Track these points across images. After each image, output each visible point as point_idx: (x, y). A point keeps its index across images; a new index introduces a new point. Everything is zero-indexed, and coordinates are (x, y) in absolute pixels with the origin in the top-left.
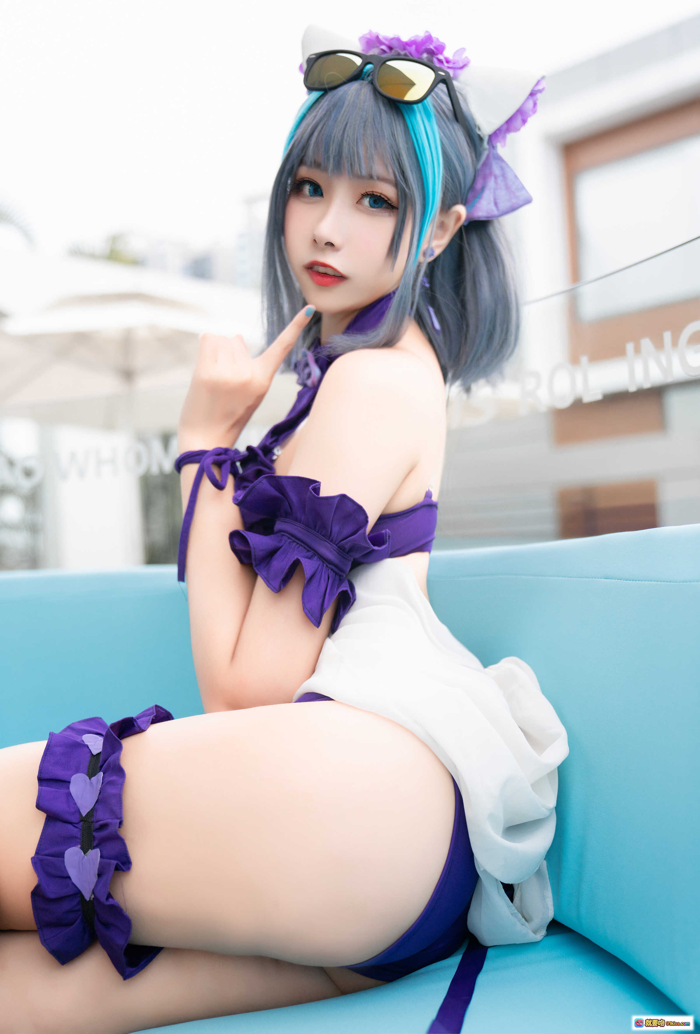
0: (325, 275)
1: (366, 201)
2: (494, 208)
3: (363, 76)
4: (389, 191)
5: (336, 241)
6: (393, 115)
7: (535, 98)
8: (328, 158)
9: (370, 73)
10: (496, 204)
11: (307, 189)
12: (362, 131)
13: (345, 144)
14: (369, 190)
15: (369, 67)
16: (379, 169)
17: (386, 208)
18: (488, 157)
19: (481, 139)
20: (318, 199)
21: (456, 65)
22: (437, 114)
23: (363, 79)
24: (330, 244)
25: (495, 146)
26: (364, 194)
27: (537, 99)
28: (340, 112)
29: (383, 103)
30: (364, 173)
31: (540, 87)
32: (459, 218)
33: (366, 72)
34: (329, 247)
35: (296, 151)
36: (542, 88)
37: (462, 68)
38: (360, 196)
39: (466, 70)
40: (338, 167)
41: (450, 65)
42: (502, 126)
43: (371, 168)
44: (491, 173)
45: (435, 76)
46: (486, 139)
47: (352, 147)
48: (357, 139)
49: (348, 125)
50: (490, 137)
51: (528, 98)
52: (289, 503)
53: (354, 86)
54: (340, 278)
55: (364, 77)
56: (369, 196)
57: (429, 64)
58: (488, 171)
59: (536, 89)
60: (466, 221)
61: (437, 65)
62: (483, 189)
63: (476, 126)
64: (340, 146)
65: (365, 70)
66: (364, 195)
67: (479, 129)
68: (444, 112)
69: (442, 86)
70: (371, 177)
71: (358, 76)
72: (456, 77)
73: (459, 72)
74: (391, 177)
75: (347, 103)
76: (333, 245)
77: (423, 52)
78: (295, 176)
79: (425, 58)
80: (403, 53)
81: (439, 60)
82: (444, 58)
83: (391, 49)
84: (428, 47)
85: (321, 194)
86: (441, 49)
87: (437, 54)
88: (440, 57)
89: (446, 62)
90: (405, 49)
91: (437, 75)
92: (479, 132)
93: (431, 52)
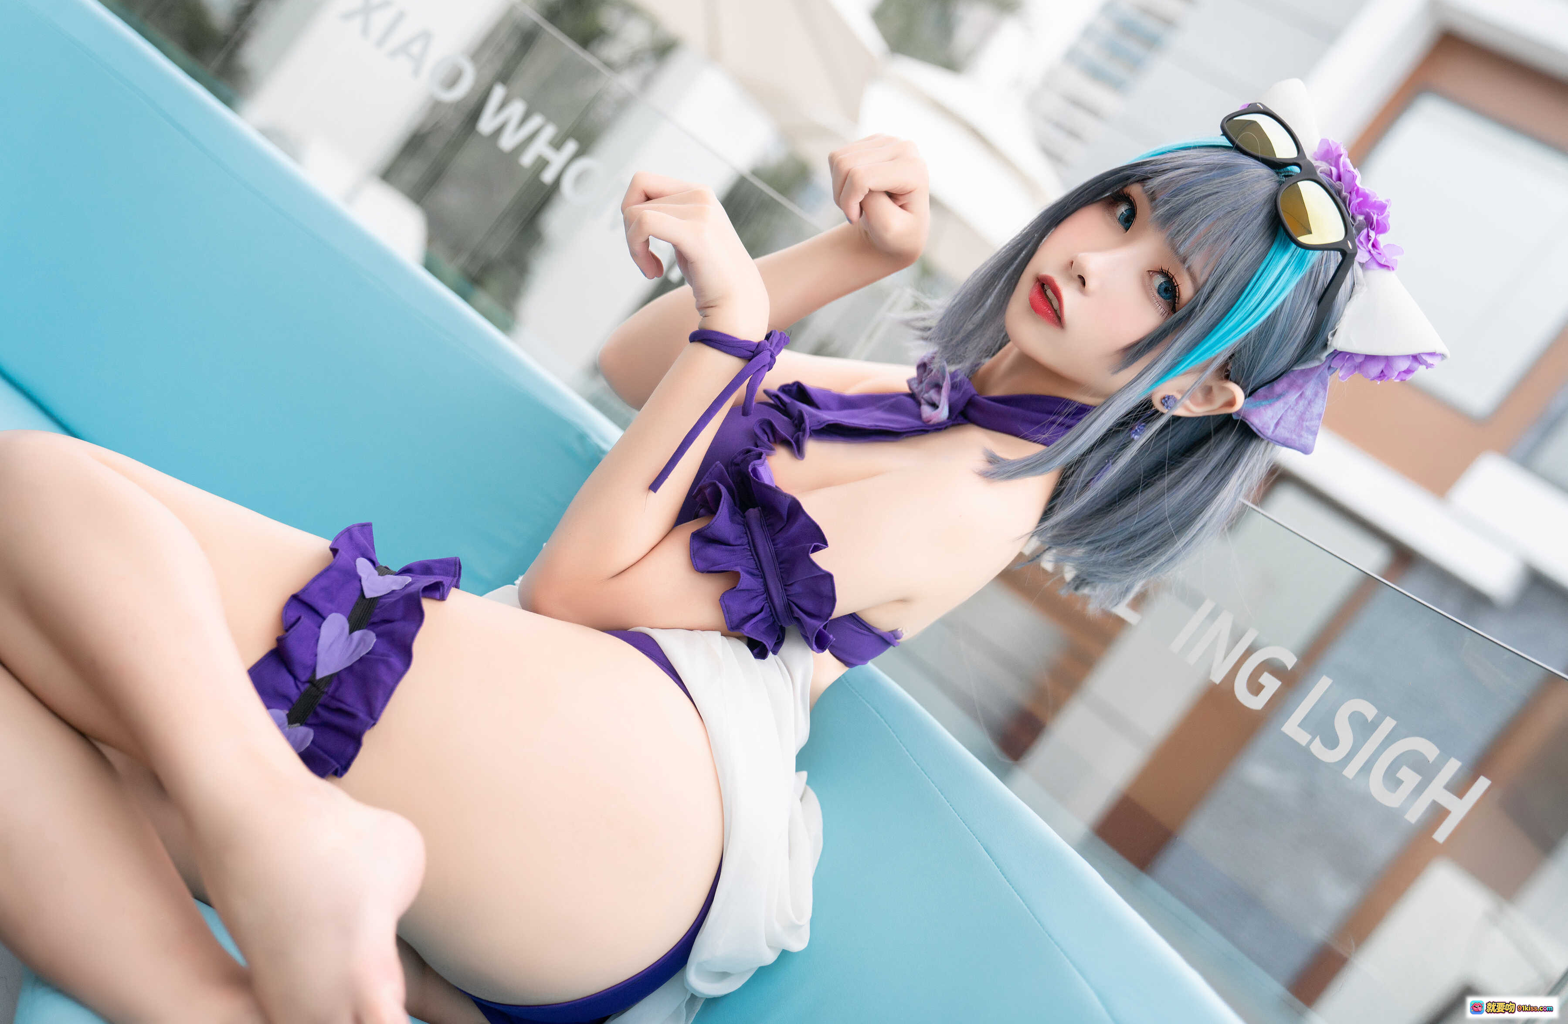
0: (1049, 301)
1: (1159, 280)
2: (1272, 427)
3: (1282, 170)
4: (1186, 290)
5: (1091, 283)
6: (1265, 233)
7: (1416, 365)
8: (1166, 202)
9: (1289, 174)
10: (1277, 424)
11: (1124, 208)
12: (1221, 214)
13: (1194, 208)
14: (1172, 272)
15: (1296, 169)
16: (1197, 261)
17: (1169, 304)
18: (1312, 370)
19: (1325, 346)
20: (1121, 229)
21: (1378, 257)
22: (1307, 278)
23: (1277, 173)
24: (1082, 280)
25: (1332, 367)
26: (1164, 271)
27: (1416, 367)
28: (1222, 177)
29: (1269, 212)
30: (1182, 250)
31: (1430, 360)
32: (1231, 403)
33: (1288, 171)
34: (1079, 282)
35: (1148, 168)
36: (1431, 363)
37: (1380, 265)
38: (1158, 269)
39: (1383, 272)
40: (1167, 220)
41: (1372, 250)
42: (1356, 354)
43: (1193, 252)
44: (1301, 387)
45: (1340, 242)
46: (1330, 350)
47: (1197, 218)
48: (1210, 215)
49: (1217, 195)
50: (1336, 354)
51: (1408, 356)
52: (783, 527)
53: (1264, 171)
54: (1057, 318)
55: (1281, 173)
56: (1166, 279)
57: (1351, 226)
58: (1300, 382)
59: (1424, 357)
60: (1235, 413)
61: (1359, 236)
62: (1279, 396)
63: (1333, 327)
64: (1188, 205)
65: (1289, 168)
66: (1163, 273)
67: (1334, 334)
68: (1316, 282)
69: (1337, 257)
70: (1184, 260)
71: (1277, 166)
72: (1364, 265)
73: (1374, 266)
74: (1201, 280)
75: (1238, 176)
76: (1084, 284)
77: (1361, 214)
78: (1126, 186)
79: (1357, 222)
80: (1344, 193)
81: (1368, 237)
82: (1375, 239)
83: (1339, 178)
84: (1372, 213)
85: (1127, 229)
86: (1381, 228)
87: (1373, 229)
88: (1372, 234)
89: (1374, 246)
90: (1350, 193)
91: (1344, 241)
92: (1329, 337)
93: (1369, 222)
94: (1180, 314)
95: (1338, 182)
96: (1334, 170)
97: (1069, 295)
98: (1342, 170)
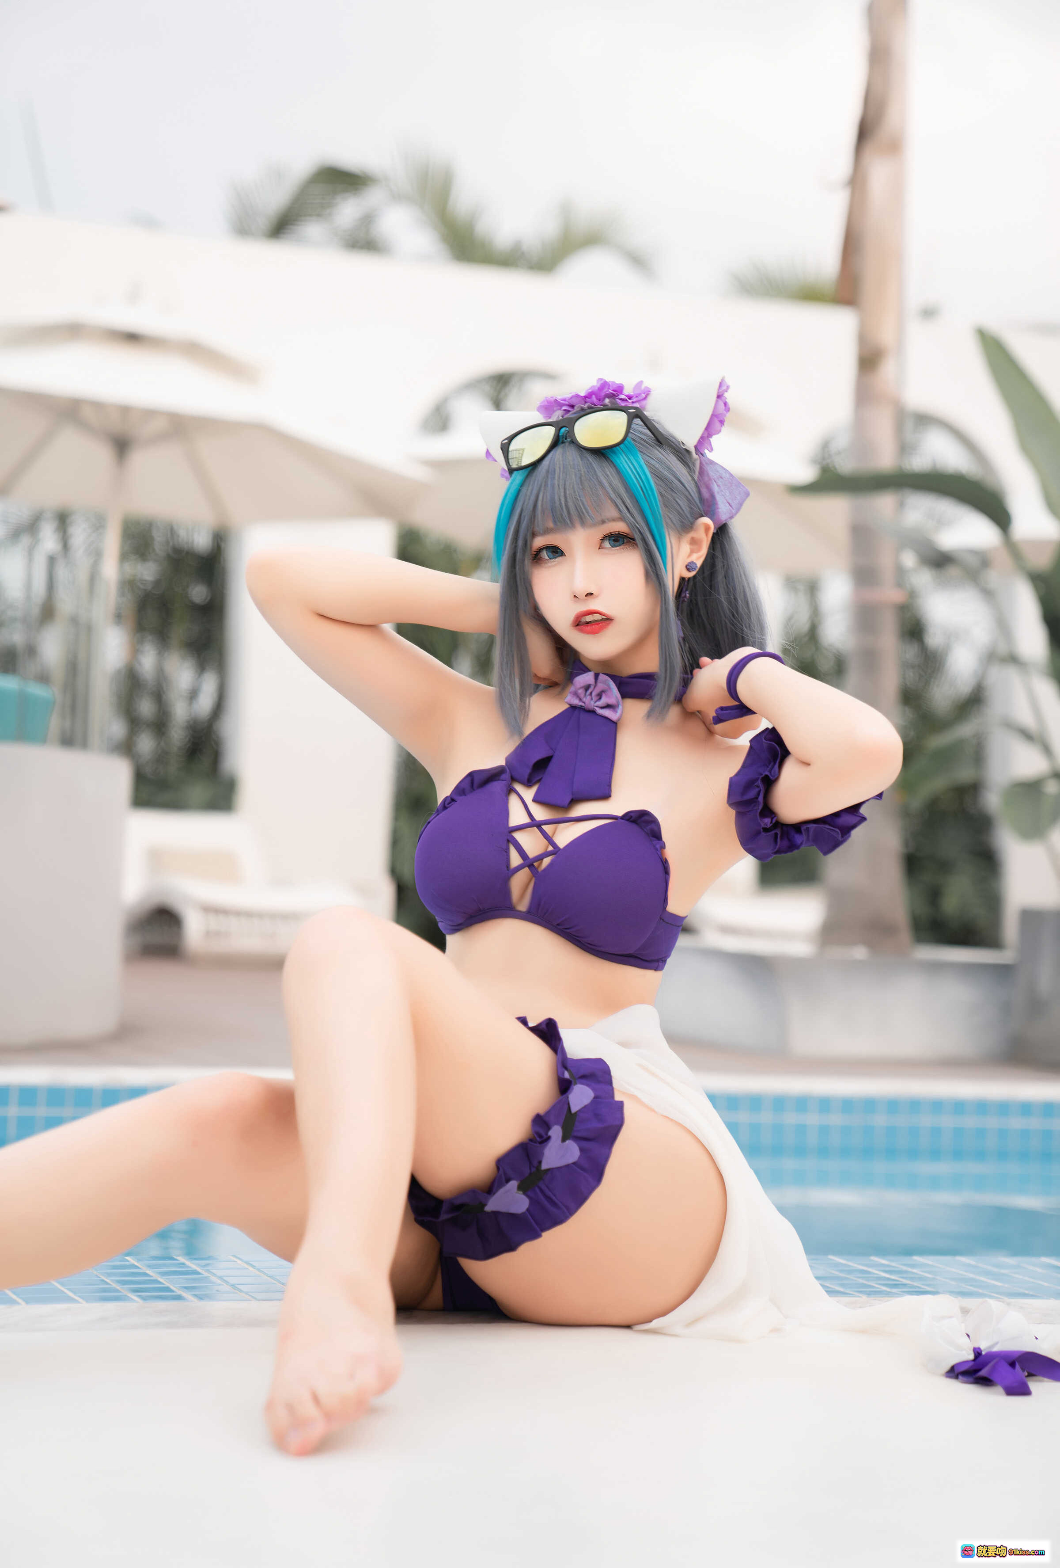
0: (595, 622)
1: (607, 544)
2: (731, 508)
3: (561, 439)
4: (620, 527)
5: (594, 589)
7: (723, 399)
9: (566, 434)
11: (545, 554)
12: (580, 486)
15: (563, 430)
17: (627, 542)
18: (701, 468)
19: (688, 451)
20: (559, 559)
21: (640, 398)
24: (587, 594)
25: (703, 453)
27: (726, 398)
31: (724, 388)
32: (707, 528)
33: (563, 435)
34: (589, 598)
36: (726, 387)
37: (645, 398)
38: (599, 542)
39: (650, 398)
40: (569, 522)
41: (634, 400)
42: (703, 434)
44: (710, 479)
45: (627, 415)
46: (693, 450)
50: (696, 447)
51: (717, 401)
53: (558, 451)
54: (607, 620)
55: (564, 441)
56: (608, 538)
57: (614, 406)
59: (721, 390)
60: (715, 528)
61: (623, 404)
62: (712, 495)
65: (560, 434)
66: (603, 540)
67: (684, 444)
69: (638, 421)
72: (644, 408)
73: (644, 403)
74: (618, 514)
76: (591, 594)
77: (604, 399)
78: (531, 547)
79: (609, 404)
80: (586, 406)
81: (623, 400)
82: (626, 396)
83: (572, 406)
84: (607, 392)
85: (562, 554)
86: (619, 389)
87: (618, 395)
88: (623, 397)
89: (630, 399)
90: (586, 402)
91: (628, 414)
92: (684, 447)
93: (612, 396)
94: (637, 537)
95: (575, 408)
96: (564, 408)
97: (593, 605)
98: (567, 403)
